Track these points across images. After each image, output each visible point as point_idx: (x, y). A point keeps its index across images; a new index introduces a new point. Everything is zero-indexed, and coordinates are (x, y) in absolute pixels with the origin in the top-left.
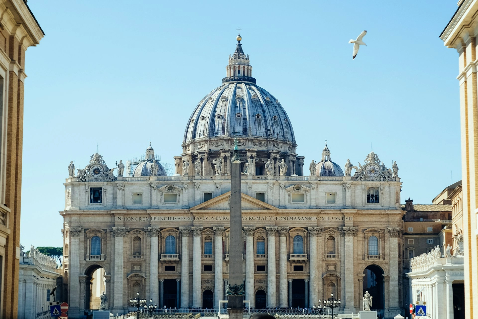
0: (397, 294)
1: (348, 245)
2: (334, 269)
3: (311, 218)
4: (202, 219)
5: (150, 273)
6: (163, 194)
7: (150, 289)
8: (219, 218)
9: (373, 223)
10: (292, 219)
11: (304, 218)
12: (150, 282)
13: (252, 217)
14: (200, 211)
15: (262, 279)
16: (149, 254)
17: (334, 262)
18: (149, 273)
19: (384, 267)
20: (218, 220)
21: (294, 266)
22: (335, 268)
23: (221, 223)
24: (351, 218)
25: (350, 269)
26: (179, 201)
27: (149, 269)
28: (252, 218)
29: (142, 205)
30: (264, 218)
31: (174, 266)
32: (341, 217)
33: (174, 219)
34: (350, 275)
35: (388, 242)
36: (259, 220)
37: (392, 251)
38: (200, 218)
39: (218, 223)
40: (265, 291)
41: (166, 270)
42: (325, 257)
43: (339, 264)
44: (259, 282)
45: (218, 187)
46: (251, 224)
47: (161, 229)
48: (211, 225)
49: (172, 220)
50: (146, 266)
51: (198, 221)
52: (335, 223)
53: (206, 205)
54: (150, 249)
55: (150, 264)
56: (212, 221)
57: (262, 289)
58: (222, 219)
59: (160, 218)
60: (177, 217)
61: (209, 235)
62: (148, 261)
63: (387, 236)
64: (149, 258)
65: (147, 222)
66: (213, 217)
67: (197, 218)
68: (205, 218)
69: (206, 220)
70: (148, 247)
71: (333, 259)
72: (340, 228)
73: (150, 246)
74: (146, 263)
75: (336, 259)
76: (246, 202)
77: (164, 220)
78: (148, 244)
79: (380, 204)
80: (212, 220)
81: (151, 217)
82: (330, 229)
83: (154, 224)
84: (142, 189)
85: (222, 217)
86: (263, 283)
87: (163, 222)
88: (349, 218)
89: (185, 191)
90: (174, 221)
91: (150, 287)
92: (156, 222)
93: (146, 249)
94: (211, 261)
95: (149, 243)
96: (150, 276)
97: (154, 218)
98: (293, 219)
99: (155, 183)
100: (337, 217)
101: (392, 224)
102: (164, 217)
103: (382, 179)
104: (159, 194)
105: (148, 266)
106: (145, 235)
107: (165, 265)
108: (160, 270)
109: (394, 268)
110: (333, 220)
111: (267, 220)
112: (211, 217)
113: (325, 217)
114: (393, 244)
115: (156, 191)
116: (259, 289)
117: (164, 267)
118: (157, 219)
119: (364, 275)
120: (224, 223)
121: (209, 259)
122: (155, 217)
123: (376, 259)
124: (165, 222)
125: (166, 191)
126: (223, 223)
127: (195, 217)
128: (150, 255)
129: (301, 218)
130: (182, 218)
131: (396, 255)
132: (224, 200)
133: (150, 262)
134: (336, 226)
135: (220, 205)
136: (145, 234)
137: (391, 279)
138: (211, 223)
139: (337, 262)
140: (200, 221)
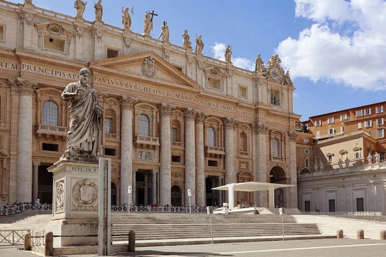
0: (297, 196)
1: (262, 143)
2: (246, 168)
3: (228, 107)
4: (106, 82)
5: (17, 151)
6: (43, 34)
7: (16, 176)
8: (129, 85)
9: (277, 125)
10: (210, 106)
11: (222, 107)
12: (17, 164)
13: (170, 93)
14: (106, 69)
15: (178, 172)
16: (16, 121)
17: (246, 160)
18: (15, 150)
19: (286, 170)
20: (128, 88)
21: (209, 161)
22: (247, 166)
23: (132, 93)
24: (264, 115)
25: (263, 168)
26: (68, 51)
27: (16, 144)
28: (170, 95)
29: (3, 44)
30: (184, 97)
31: (57, 146)
32: (252, 113)
33: (62, 74)
34: (264, 174)
35: (288, 145)
36: (178, 98)
37: (292, 155)
38: (102, 81)
39: (128, 92)
40: (181, 187)
41: (44, 149)
42: (239, 154)
43: (250, 162)
44: (174, 176)
45: (128, 45)
46: (169, 101)
47: (41, 86)
48: (119, 92)
49: (58, 75)
50: (10, 139)
51: (101, 85)
52: (248, 119)
53: (113, 62)
54: (19, 113)
55: (18, 136)
56: (120, 88)
57: (177, 185)
58: (133, 88)
59: (37, 69)
60: (67, 73)
61: (112, 108)
62: (13, 132)
63: (287, 139)
64: (16, 128)
65: (14, 71)
66: (122, 83)
67: (98, 79)
68: (110, 82)
69: (112, 85)
70: (13, 110)
71: (246, 157)
72: (253, 124)
73: (19, 109)
74: (10, 135)
75: (249, 157)
76: (163, 73)
77: (45, 74)
78: (15, 105)
79: (281, 108)
80: (119, 86)
81: (22, 63)
82: (243, 124)
83: (26, 76)
84: (4, 19)
85: (134, 85)
86: (179, 178)
87: (43, 76)
88: (262, 114)
89: (78, 39)
90: (61, 77)
91: (17, 172)
92: (32, 73)
93: (11, 113)
94: (114, 142)
95: (17, 105)
96: (17, 155)
97: (27, 66)
98: (212, 106)
99: (30, 13)
100: (249, 112)
101: (292, 128)
102: (45, 68)
103: (283, 83)
104: (36, 34)
105: (14, 140)
106: (8, 92)
107: (42, 141)
108: (35, 148)
109: (294, 171)
110: (245, 115)
111: (187, 100)
112: (118, 82)
113: (239, 110)
114: (293, 148)
115: (31, 27)
116: (175, 185)
117: (41, 145)
118: (33, 69)
119: (272, 176)
120: (137, 93)
121: (113, 139)
122: (29, 64)
123: (279, 161)
124: (46, 76)
125: (47, 32)
126: (134, 93)
127: (96, 78)
128: (18, 122)
129: (219, 106)
130: (75, 75)
131: (295, 159)
132: (137, 63)
133: (18, 134)
134: (249, 122)
135: (130, 68)
136: (8, 90)
137: (291, 181)
138: (119, 90)
139: (248, 160)
140: (103, 85)
